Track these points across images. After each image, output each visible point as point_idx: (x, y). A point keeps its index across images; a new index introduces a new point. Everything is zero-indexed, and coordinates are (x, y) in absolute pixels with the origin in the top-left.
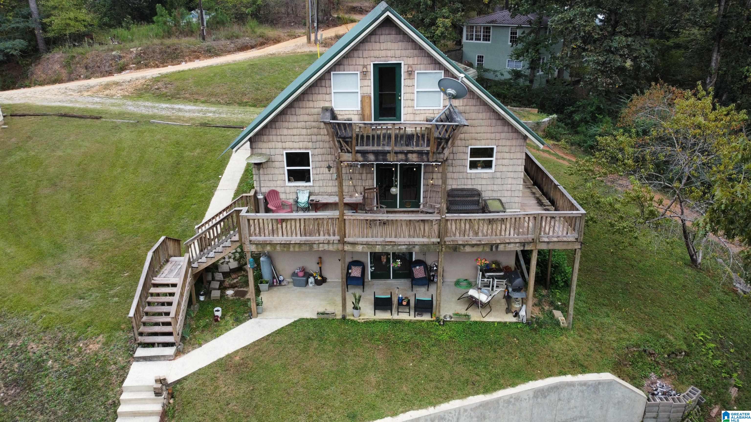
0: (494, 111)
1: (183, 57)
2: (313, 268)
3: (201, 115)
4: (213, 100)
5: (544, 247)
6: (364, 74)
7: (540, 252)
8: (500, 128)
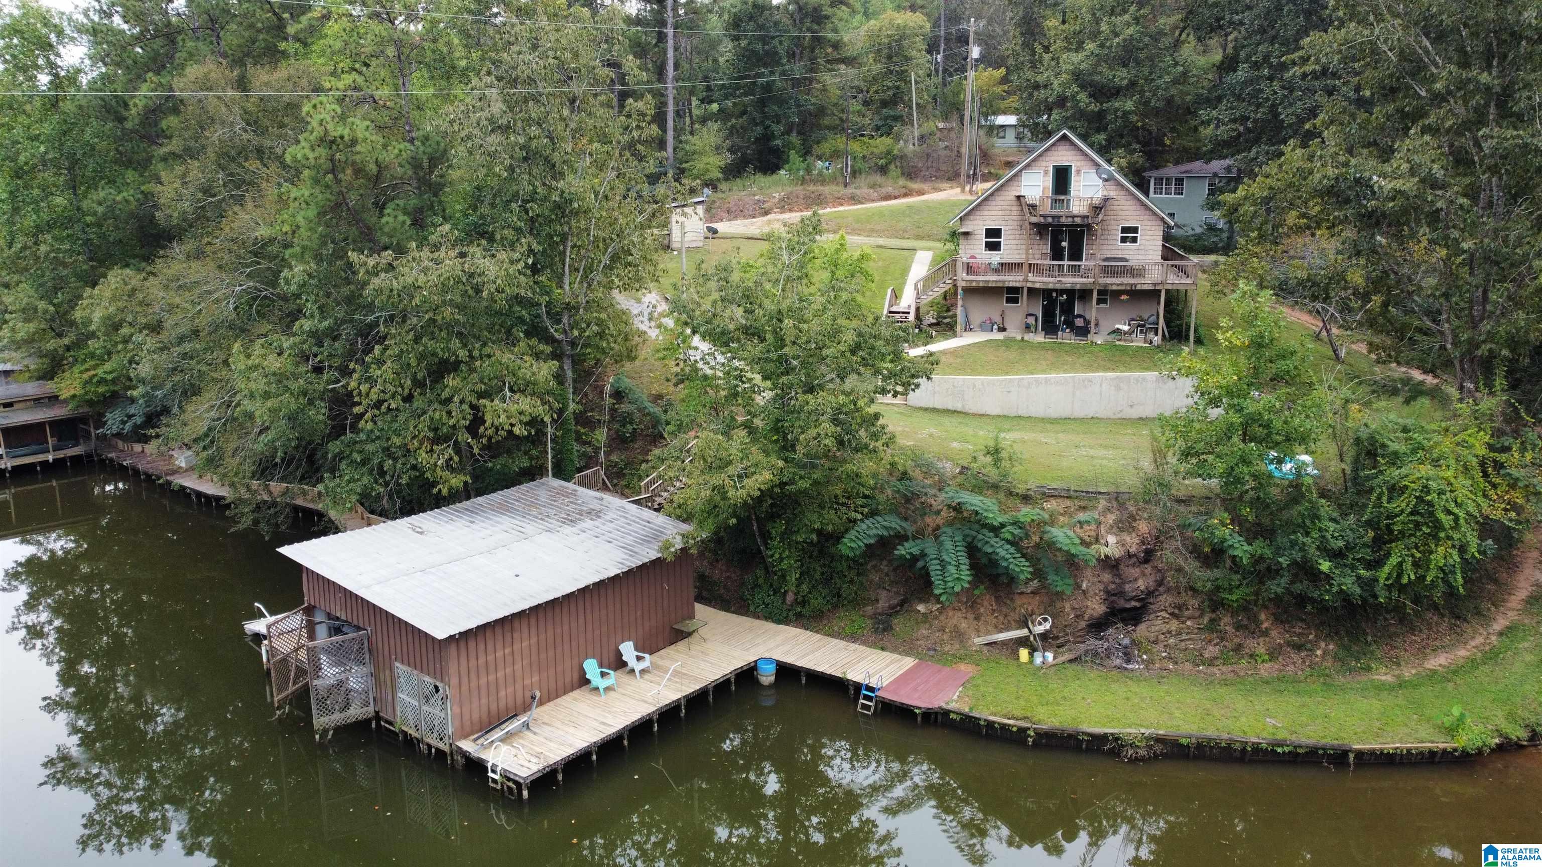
0: (1139, 199)
1: (827, 203)
2: (997, 319)
5: (1169, 287)
6: (1046, 172)
7: (1167, 291)
8: (1143, 212)
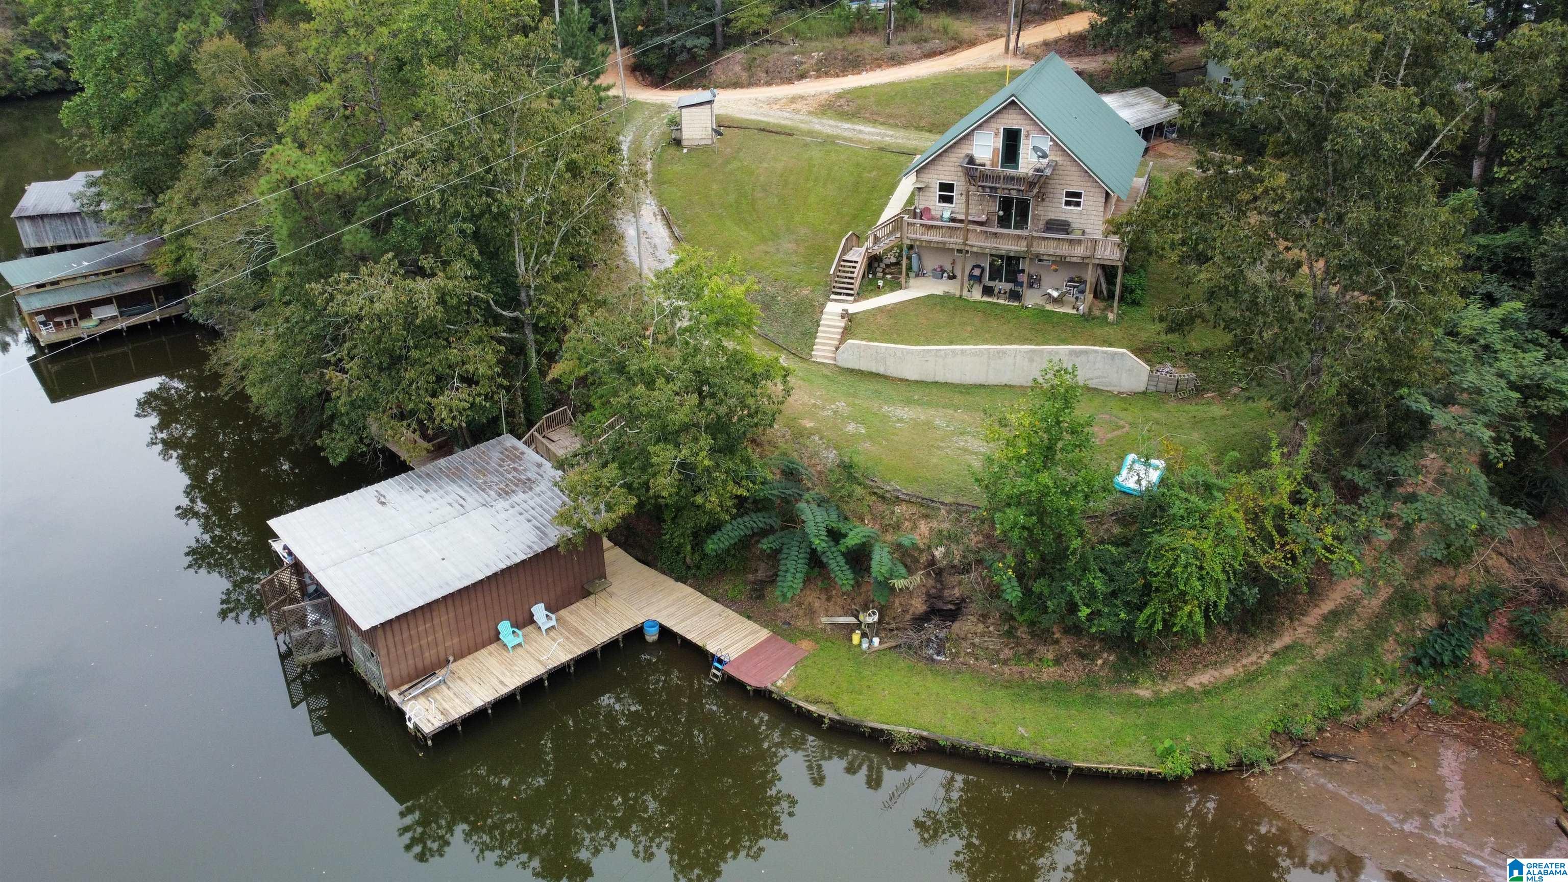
1: (865, 66)
2: (948, 267)
3: (879, 138)
4: (891, 121)
6: (997, 134)
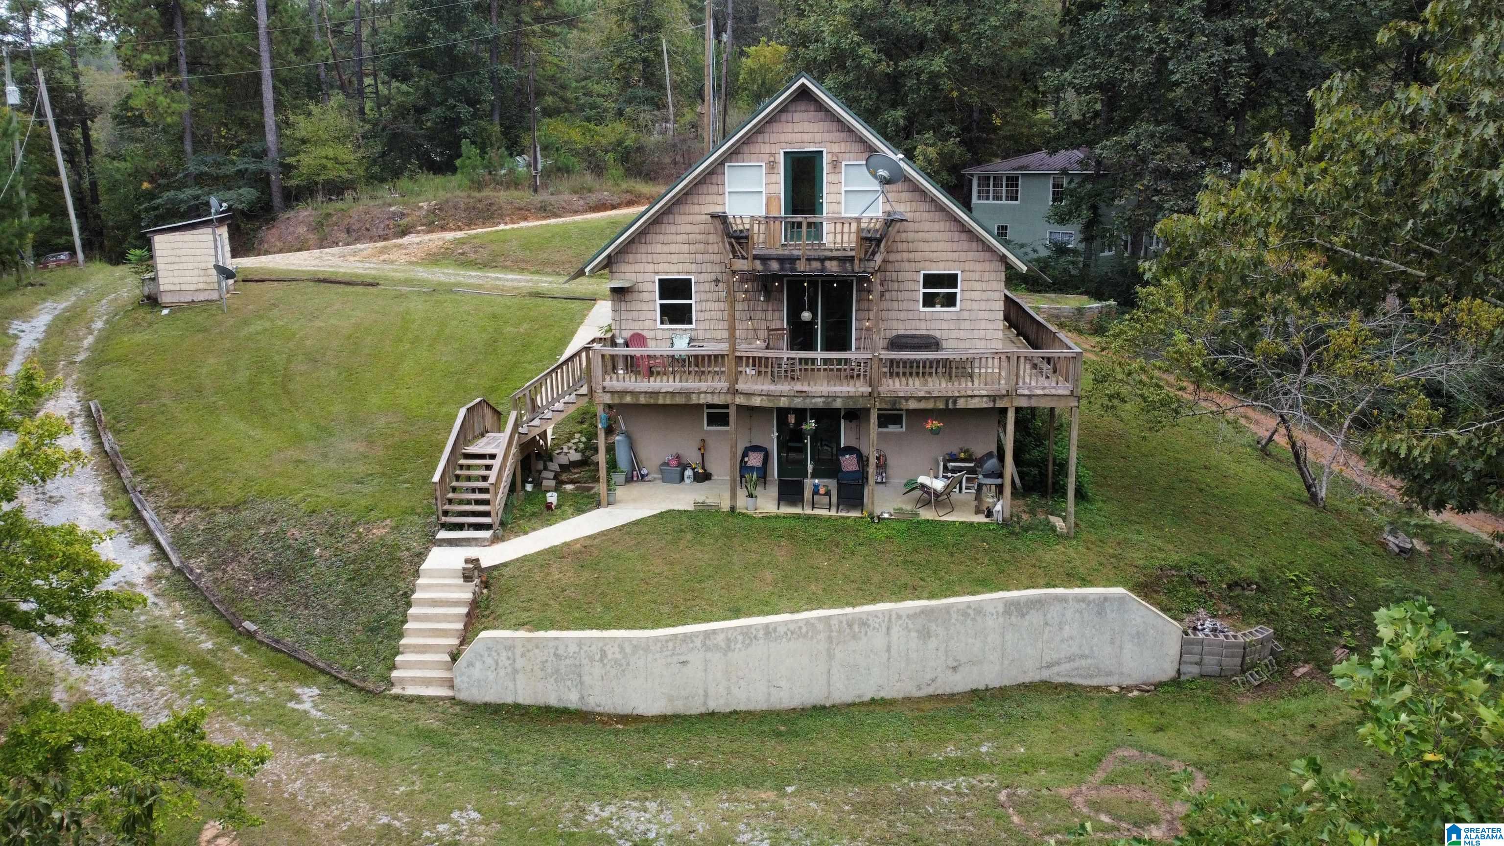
0: (956, 220)
1: (502, 216)
2: (692, 456)
3: (530, 284)
4: (549, 270)
5: (1023, 403)
6: (772, 166)
7: (1018, 410)
8: (965, 245)
